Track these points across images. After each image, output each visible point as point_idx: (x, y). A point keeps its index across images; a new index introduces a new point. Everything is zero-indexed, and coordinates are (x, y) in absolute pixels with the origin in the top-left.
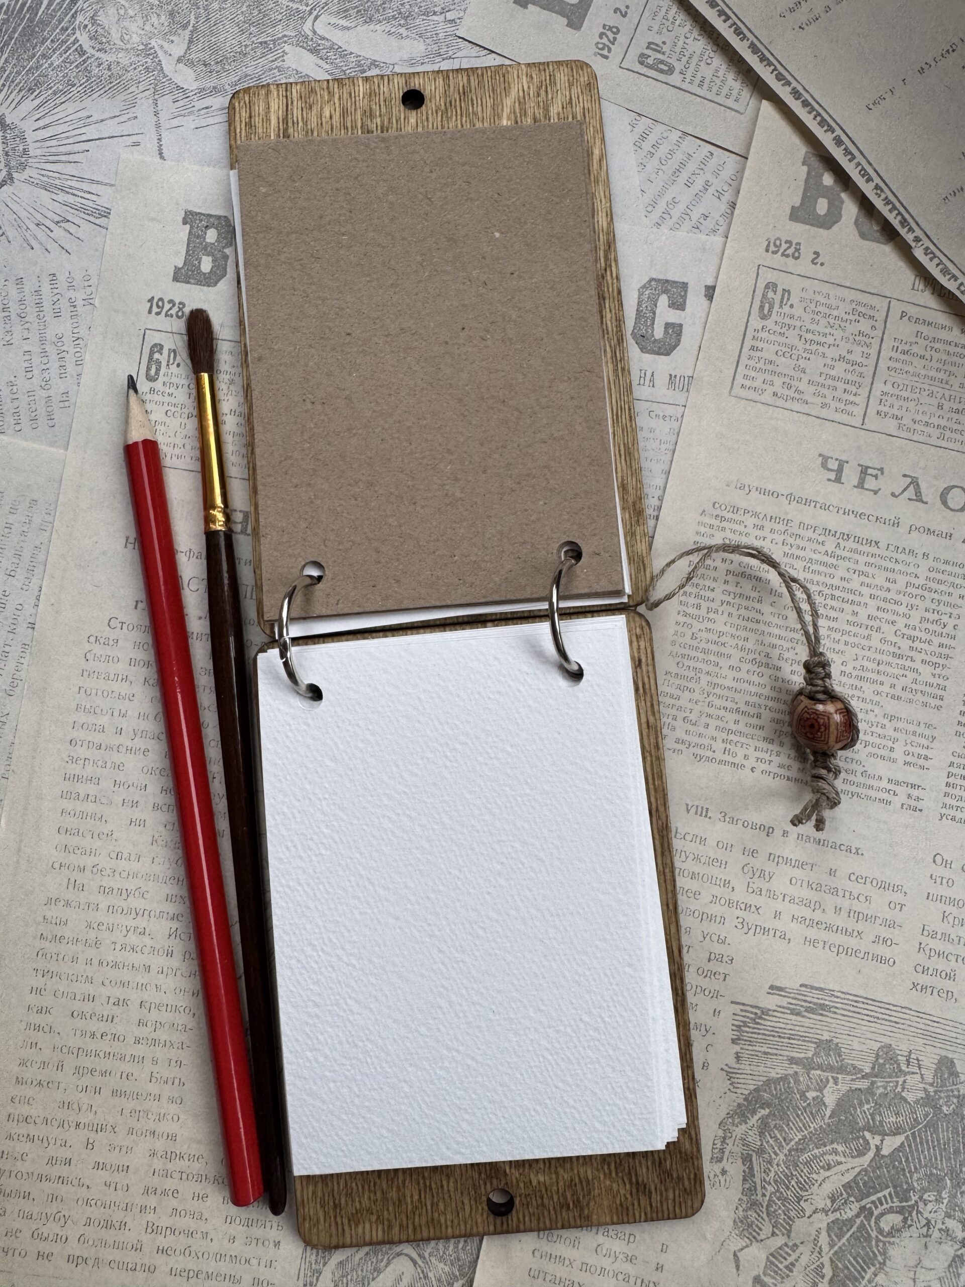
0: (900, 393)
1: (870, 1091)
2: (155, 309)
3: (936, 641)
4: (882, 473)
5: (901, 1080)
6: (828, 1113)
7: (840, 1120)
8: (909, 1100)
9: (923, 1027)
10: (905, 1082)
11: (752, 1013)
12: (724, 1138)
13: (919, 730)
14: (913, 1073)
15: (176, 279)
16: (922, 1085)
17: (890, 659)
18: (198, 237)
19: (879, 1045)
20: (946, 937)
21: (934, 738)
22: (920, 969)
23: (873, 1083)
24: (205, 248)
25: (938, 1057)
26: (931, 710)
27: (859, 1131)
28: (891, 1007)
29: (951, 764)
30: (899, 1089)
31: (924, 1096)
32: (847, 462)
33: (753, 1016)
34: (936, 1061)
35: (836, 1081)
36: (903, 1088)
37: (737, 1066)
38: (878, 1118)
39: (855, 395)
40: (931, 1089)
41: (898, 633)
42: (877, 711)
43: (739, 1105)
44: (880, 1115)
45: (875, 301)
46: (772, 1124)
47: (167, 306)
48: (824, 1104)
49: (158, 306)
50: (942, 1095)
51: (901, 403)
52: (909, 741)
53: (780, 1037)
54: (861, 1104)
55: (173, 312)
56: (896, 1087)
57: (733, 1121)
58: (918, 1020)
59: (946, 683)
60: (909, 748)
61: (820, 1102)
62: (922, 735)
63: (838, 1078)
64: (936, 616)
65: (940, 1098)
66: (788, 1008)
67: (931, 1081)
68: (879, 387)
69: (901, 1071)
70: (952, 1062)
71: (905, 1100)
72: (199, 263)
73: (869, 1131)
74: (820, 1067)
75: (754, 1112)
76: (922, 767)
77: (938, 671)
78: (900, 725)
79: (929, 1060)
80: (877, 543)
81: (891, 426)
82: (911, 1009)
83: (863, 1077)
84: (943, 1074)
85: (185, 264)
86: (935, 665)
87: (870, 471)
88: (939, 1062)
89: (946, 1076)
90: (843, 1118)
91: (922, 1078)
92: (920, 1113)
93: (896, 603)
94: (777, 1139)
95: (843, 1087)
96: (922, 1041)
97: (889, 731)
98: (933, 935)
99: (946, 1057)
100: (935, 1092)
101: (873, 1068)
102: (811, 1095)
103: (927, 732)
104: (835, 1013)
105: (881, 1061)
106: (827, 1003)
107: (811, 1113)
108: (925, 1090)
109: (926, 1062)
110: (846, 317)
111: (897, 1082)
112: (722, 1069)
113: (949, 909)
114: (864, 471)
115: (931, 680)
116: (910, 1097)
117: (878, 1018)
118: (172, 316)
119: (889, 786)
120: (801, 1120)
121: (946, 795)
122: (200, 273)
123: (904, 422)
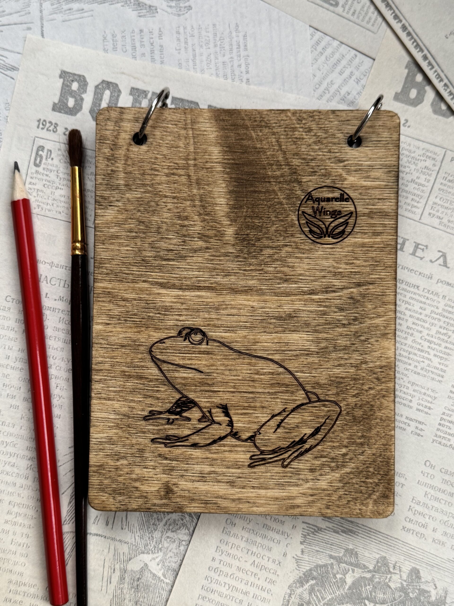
0: (444, 204)
1: (371, 579)
2: (41, 126)
3: (444, 345)
4: (427, 248)
5: (389, 576)
6: (347, 587)
7: (353, 592)
8: (392, 587)
9: (405, 550)
10: (391, 577)
11: (312, 529)
12: (290, 594)
13: (428, 393)
14: (396, 573)
15: (54, 109)
16: (400, 581)
17: (416, 352)
18: (68, 86)
19: (379, 556)
20: (425, 505)
21: (435, 398)
22: (408, 520)
23: (373, 576)
24: (71, 94)
25: (411, 567)
26: (436, 382)
27: (362, 599)
28: (389, 537)
29: (444, 414)
30: (387, 581)
31: (400, 586)
32: (408, 240)
33: (313, 531)
34: (409, 569)
35: (353, 571)
36: (390, 580)
37: (301, 556)
38: (373, 594)
39: (418, 202)
40: (405, 583)
41: (423, 338)
42: (405, 379)
43: (300, 577)
44: (375, 592)
45: (437, 150)
46: (316, 589)
47: (48, 125)
48: (345, 582)
49: (43, 124)
50: (410, 587)
51: (443, 210)
52: (421, 398)
53: (326, 543)
54: (365, 585)
55: (51, 128)
56: (386, 579)
57: (296, 585)
58: (403, 546)
59: (445, 368)
60: (421, 402)
61: (343, 581)
62: (429, 396)
63: (354, 570)
64: (445, 331)
65: (409, 588)
66: (332, 529)
67: (405, 579)
68: (432, 199)
69: (389, 571)
70: (418, 572)
71: (390, 587)
72: (67, 102)
73: (368, 600)
74: (346, 563)
75: (307, 582)
76: (427, 413)
77: (442, 361)
78: (417, 388)
79: (406, 568)
80: (418, 287)
81: (436, 222)
82: (399, 540)
83: (368, 572)
84: (412, 576)
85: (59, 101)
86: (441, 358)
87: (420, 246)
88: (411, 570)
89: (414, 578)
90: (355, 591)
91: (401, 577)
92: (397, 595)
93: (424, 321)
94: (317, 597)
95: (357, 575)
96: (403, 557)
97: (411, 391)
98: (418, 503)
99: (416, 568)
100: (407, 585)
101: (375, 568)
102: (338, 576)
103: (432, 394)
104: (357, 535)
105: (379, 565)
106: (353, 529)
107: (338, 586)
108: (402, 583)
109: (404, 569)
110: (419, 157)
111: (387, 577)
112: (294, 557)
113: (429, 490)
114: (417, 246)
115: (438, 366)
116: (392, 585)
117: (381, 542)
118: (50, 131)
119: (406, 421)
120: (332, 589)
121: (438, 430)
122: (67, 107)
123: (443, 221)
